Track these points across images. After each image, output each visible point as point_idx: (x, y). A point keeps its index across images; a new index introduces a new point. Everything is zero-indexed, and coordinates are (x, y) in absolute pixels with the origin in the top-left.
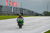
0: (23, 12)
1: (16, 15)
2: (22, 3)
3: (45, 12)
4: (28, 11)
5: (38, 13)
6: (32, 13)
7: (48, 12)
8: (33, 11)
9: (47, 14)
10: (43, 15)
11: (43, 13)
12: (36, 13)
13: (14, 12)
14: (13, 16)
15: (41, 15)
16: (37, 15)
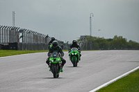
5: (63, 42)
6: (46, 42)
8: (47, 36)
11: (78, 41)
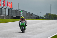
0: (20, 14)
1: (11, 18)
2: (18, 3)
3: (47, 14)
4: (27, 13)
5: (38, 16)
6: (32, 16)
7: (50, 14)
9: (50, 17)
10: (45, 18)
11: (45, 15)
12: (37, 16)
13: (9, 15)
14: (8, 19)
15: (42, 18)
16: (37, 18)
